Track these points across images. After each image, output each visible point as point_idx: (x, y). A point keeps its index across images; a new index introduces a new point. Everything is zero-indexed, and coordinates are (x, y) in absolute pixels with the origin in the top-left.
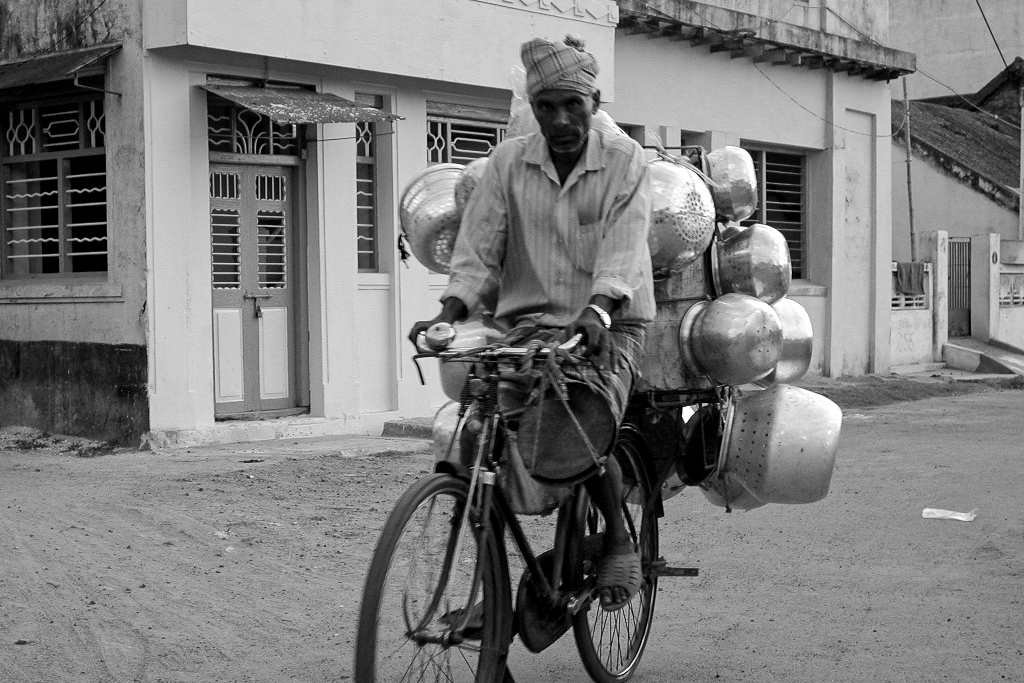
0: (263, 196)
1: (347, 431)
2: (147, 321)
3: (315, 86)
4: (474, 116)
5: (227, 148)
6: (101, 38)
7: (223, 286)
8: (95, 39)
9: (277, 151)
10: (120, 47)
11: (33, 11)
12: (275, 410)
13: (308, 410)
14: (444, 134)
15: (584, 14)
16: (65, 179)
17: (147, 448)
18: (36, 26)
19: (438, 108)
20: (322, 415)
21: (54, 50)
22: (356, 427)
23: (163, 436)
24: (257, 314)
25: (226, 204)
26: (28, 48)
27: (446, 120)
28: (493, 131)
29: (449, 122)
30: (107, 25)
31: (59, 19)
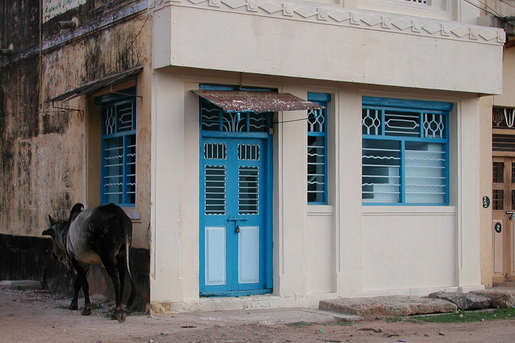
0: (243, 157)
1: (297, 305)
2: (151, 235)
3: (278, 89)
4: (401, 105)
5: (216, 128)
6: (135, 63)
7: (213, 213)
8: (133, 65)
9: (253, 130)
10: (143, 68)
11: (110, 50)
12: (248, 290)
13: (271, 291)
14: (380, 117)
15: (478, 37)
16: (126, 148)
17: (148, 313)
18: (111, 59)
19: (373, 101)
20: (278, 295)
21: (117, 72)
22: (304, 303)
23: (160, 306)
24: (237, 231)
25: (215, 162)
26: (107, 71)
27: (381, 108)
28: (419, 114)
29: (383, 109)
30: (138, 56)
31: (119, 53)
